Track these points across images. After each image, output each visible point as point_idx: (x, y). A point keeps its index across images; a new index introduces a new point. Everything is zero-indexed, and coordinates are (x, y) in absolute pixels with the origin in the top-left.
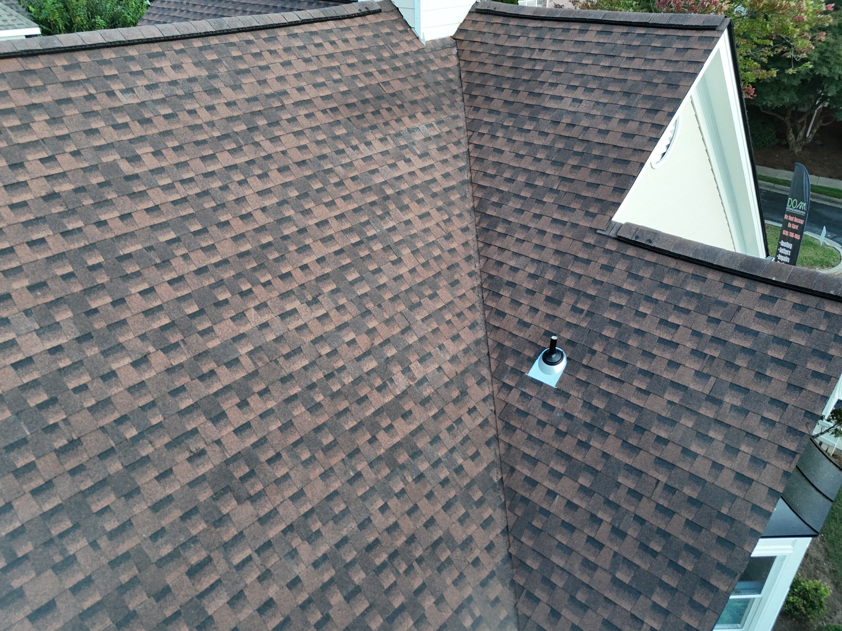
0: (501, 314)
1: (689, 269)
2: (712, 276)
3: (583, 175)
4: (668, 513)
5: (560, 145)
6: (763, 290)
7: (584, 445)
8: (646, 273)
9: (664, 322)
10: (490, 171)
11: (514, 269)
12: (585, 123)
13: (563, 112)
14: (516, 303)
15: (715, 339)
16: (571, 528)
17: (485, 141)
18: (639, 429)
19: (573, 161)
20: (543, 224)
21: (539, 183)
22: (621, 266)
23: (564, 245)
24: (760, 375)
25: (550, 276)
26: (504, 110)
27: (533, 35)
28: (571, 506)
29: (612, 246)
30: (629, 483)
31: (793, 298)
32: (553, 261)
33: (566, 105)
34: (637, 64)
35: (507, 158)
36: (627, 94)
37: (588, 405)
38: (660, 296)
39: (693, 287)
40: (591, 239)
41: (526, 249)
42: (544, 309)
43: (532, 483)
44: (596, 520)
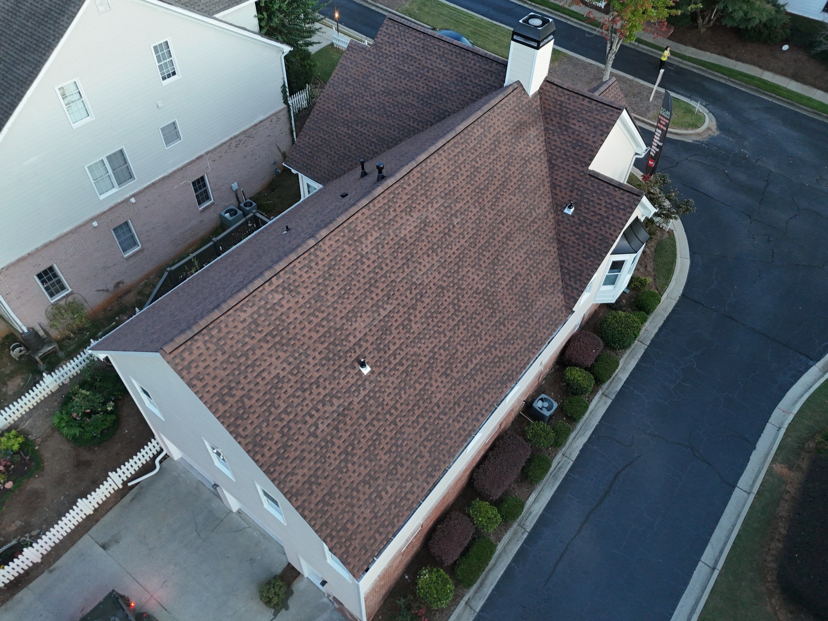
0: (557, 195)
1: (606, 185)
2: (611, 187)
3: (581, 153)
4: (595, 242)
5: (574, 142)
6: (622, 191)
7: (578, 229)
8: (595, 185)
9: (599, 199)
10: (553, 148)
11: (561, 181)
12: (582, 135)
13: (575, 130)
14: (561, 191)
15: (610, 203)
16: (573, 247)
17: (551, 136)
18: (591, 224)
19: (578, 148)
20: (569, 168)
21: (568, 154)
22: (589, 183)
23: (575, 175)
24: (618, 212)
25: (570, 184)
26: (557, 125)
27: (567, 97)
28: (574, 242)
29: (588, 177)
30: (587, 236)
31: (628, 194)
32: (571, 179)
33: (577, 127)
34: (598, 117)
35: (558, 143)
36: (595, 127)
37: (579, 219)
38: (598, 192)
39: (606, 190)
40: (582, 174)
41: (563, 175)
42: (569, 193)
43: (565, 238)
44: (579, 245)
